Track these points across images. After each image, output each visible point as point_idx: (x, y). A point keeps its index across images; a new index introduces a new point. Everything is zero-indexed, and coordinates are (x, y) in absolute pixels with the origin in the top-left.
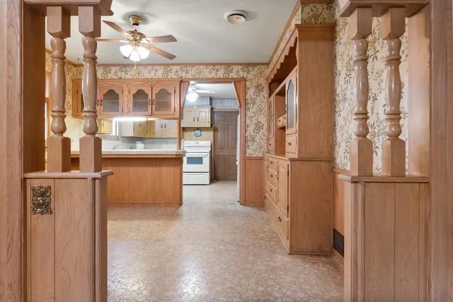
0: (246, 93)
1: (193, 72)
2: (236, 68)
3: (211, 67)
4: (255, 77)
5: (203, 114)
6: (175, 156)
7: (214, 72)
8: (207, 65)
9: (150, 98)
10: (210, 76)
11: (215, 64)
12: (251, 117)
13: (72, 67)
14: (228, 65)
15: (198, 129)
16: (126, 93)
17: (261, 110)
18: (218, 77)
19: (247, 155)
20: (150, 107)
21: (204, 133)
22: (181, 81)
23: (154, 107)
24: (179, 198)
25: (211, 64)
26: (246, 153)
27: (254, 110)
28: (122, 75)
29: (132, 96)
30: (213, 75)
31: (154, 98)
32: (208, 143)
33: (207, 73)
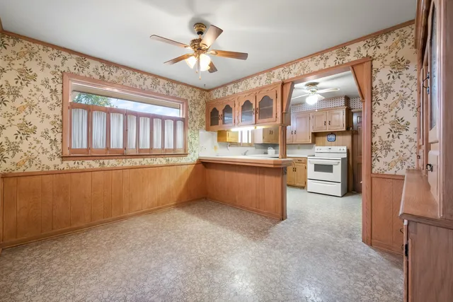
0: (372, 79)
1: (295, 71)
2: (354, 47)
3: (318, 58)
4: (390, 49)
5: (337, 117)
6: (272, 166)
7: (322, 62)
8: (312, 56)
9: (254, 107)
10: (316, 69)
11: (322, 52)
12: (382, 114)
13: (206, 92)
14: (342, 47)
15: (332, 133)
16: (237, 106)
17: (403, 101)
18: (327, 67)
19: (374, 170)
20: (254, 116)
21: (339, 138)
22: (283, 84)
23: (257, 115)
24: (280, 212)
25: (317, 54)
26: (372, 168)
27: (389, 101)
28: (235, 90)
29: (241, 108)
30: (321, 66)
31: (258, 107)
32: (344, 149)
33: (312, 65)
